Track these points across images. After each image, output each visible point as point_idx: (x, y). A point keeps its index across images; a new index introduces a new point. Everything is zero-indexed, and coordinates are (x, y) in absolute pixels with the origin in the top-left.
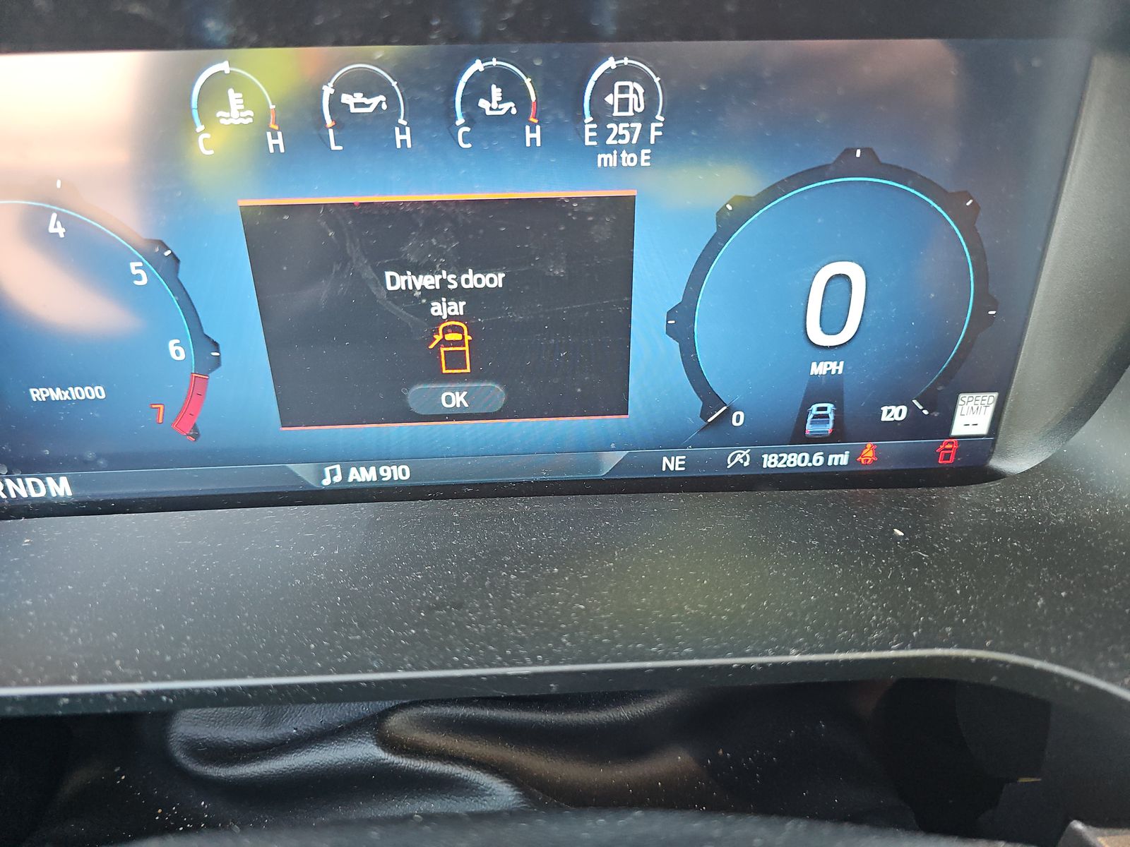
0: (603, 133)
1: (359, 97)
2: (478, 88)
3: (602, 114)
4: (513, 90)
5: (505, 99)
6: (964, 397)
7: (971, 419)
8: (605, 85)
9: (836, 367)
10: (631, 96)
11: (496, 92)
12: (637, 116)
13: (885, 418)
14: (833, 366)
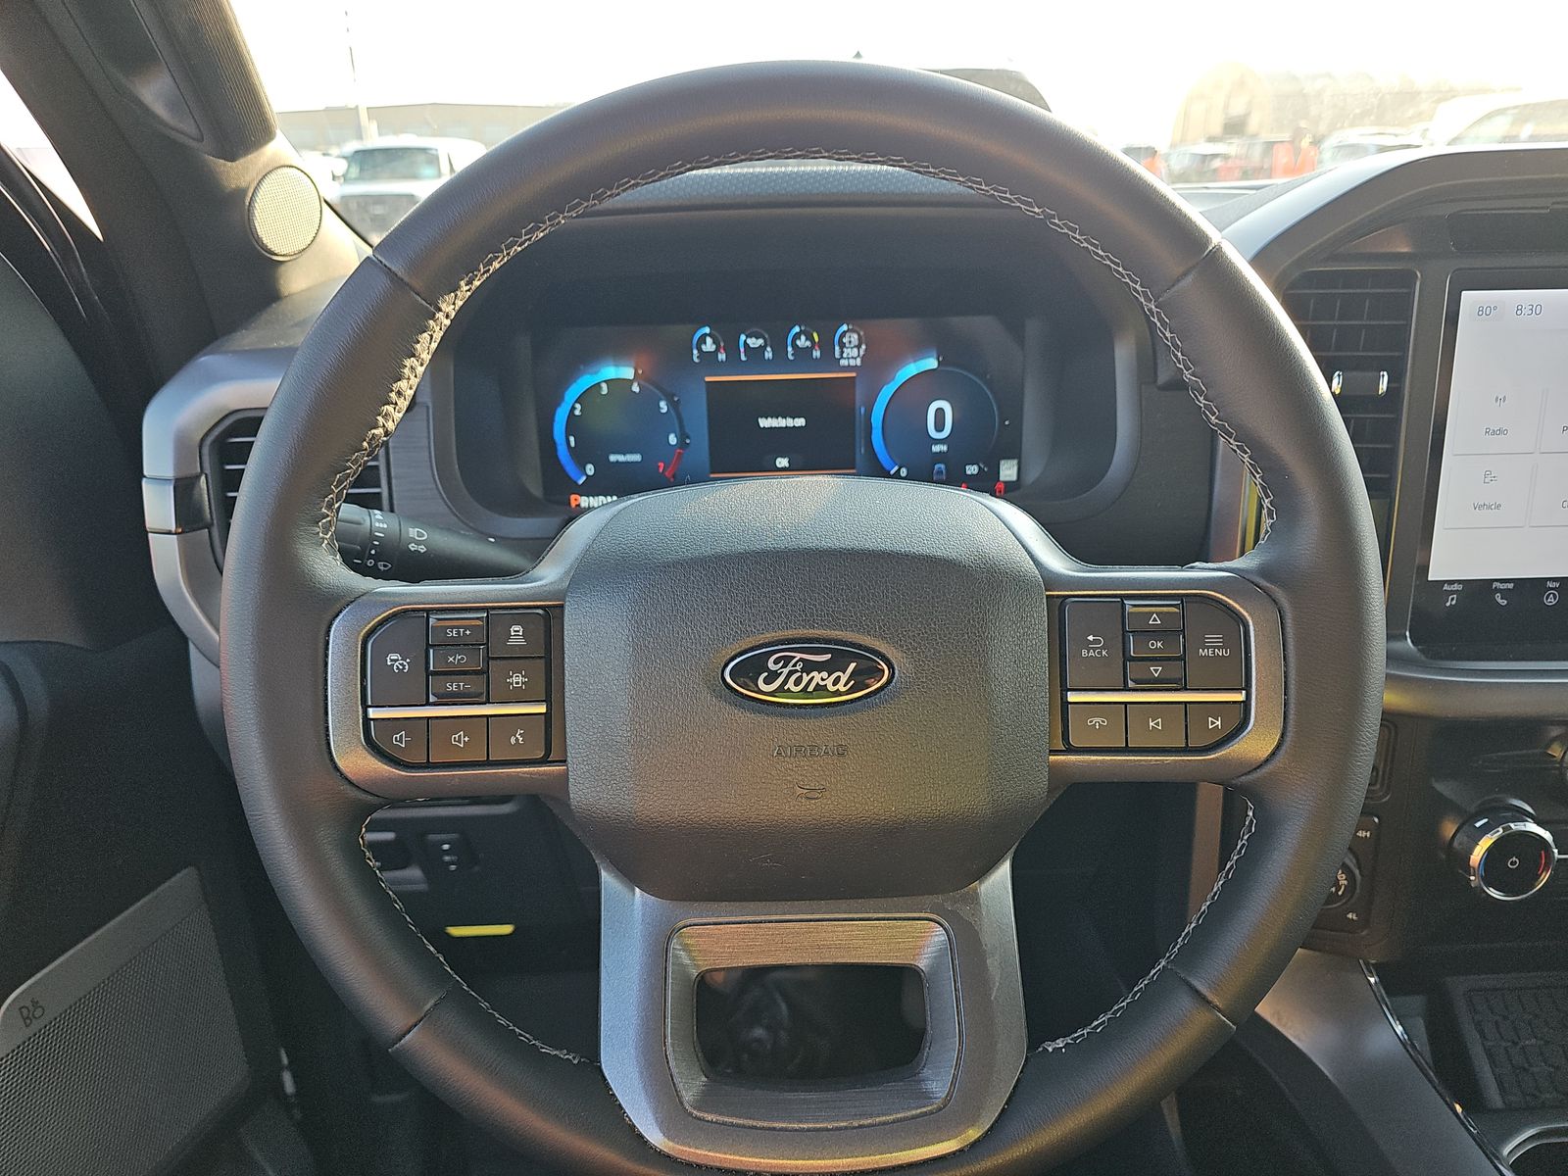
0: (842, 352)
1: (754, 339)
2: (797, 336)
3: (842, 346)
4: (809, 337)
5: (807, 339)
6: (1002, 462)
7: (1008, 472)
8: (843, 334)
9: (944, 448)
10: (852, 339)
11: (803, 338)
12: (855, 346)
13: (969, 472)
14: (942, 446)
